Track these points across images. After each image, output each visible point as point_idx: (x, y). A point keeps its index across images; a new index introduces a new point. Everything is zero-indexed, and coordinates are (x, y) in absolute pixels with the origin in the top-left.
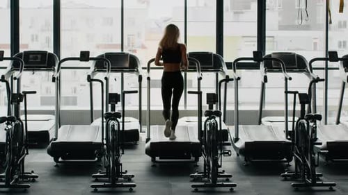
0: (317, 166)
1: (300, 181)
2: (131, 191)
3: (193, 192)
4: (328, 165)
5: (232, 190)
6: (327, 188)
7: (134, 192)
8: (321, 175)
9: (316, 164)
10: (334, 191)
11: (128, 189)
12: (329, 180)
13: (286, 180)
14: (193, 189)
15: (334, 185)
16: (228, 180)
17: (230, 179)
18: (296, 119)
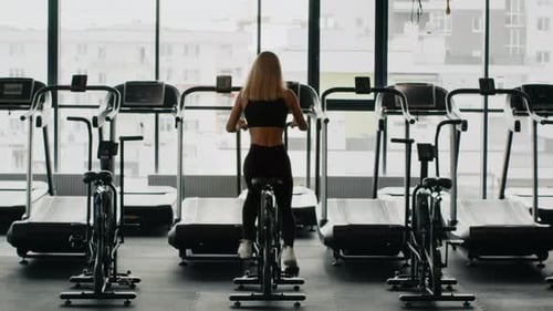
0: (446, 266)
1: (418, 292)
2: (127, 305)
3: (233, 308)
4: (473, 265)
5: (298, 305)
6: (461, 304)
7: (133, 307)
8: (455, 282)
9: (443, 262)
10: (472, 308)
11: (122, 302)
12: (467, 290)
13: (395, 289)
14: (233, 303)
15: (472, 298)
16: (297, 289)
17: (301, 286)
18: (412, 190)
